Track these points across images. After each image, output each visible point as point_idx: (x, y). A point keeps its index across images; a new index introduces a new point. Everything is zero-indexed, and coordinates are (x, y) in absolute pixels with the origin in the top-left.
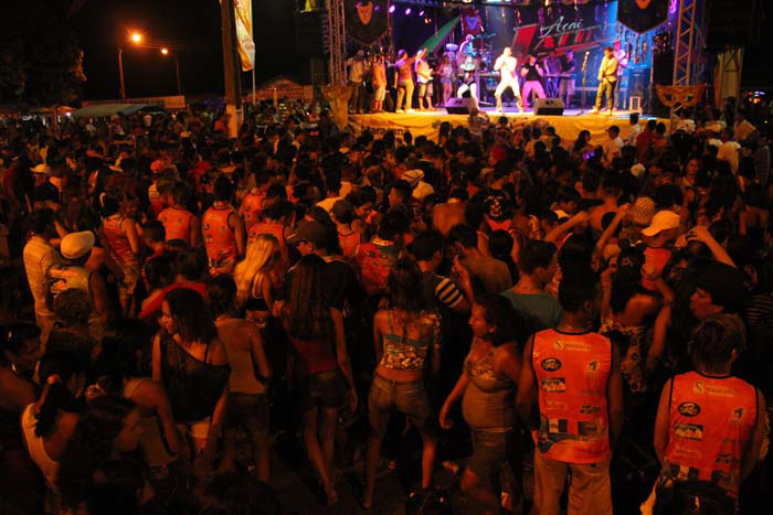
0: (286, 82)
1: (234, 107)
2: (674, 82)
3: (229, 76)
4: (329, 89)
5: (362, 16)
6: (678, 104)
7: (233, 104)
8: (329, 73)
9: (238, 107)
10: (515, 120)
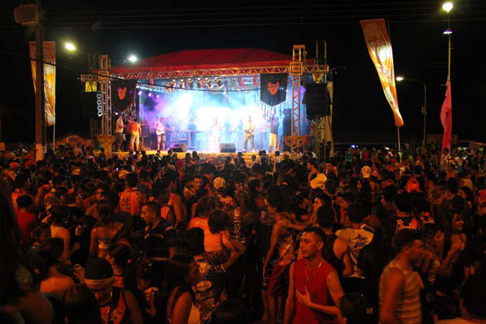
0: (75, 137)
1: (41, 145)
2: (292, 134)
3: (38, 126)
4: (101, 137)
5: (120, 95)
6: (294, 146)
7: (40, 143)
8: (101, 127)
9: (43, 145)
10: (208, 155)
